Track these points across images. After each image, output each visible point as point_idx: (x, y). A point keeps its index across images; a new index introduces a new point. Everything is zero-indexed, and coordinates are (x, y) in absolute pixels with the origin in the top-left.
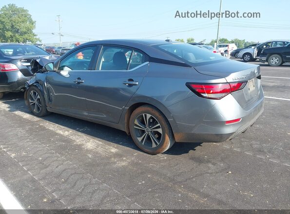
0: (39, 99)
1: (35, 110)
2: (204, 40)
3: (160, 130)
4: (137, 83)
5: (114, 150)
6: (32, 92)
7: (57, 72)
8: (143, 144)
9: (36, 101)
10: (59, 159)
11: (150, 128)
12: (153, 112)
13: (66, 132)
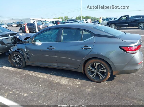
0: (20, 59)
1: (17, 65)
2: (73, 17)
3: (105, 71)
4: (90, 48)
5: (78, 83)
6: (15, 55)
7: (33, 44)
8: (94, 78)
9: (17, 60)
10: (54, 92)
11: (98, 69)
12: (101, 62)
13: (44, 76)
